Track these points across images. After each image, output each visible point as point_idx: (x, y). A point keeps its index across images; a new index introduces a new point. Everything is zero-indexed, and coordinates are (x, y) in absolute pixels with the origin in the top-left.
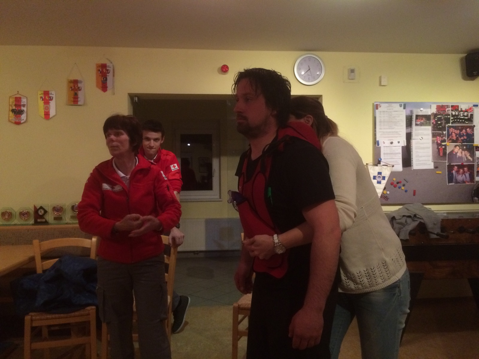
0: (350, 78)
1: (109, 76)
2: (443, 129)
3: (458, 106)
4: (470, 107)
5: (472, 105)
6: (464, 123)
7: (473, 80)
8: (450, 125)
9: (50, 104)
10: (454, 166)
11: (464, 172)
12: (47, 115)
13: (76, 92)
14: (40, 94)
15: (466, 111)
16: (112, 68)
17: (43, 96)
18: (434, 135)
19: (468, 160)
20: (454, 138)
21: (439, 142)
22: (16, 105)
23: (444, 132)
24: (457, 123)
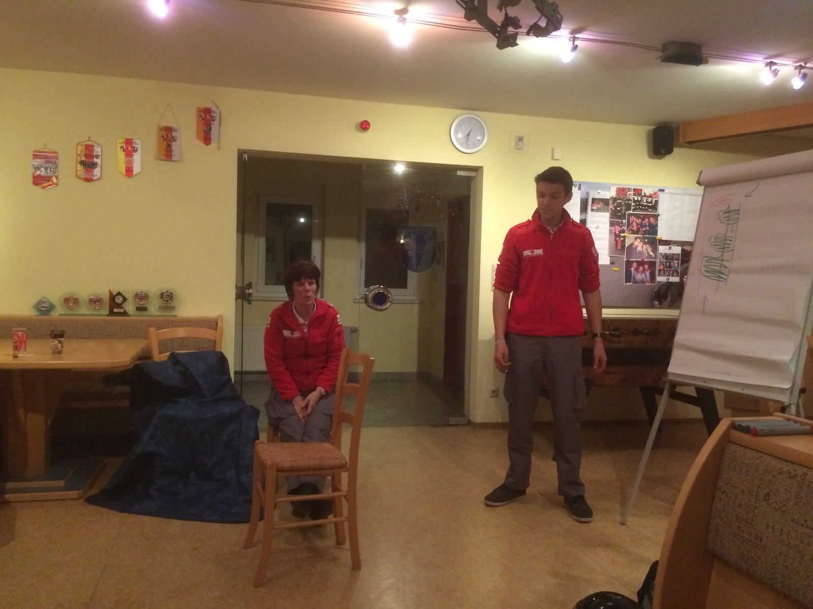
0: (517, 147)
1: (213, 124)
2: (623, 217)
3: (641, 190)
4: (655, 192)
5: (658, 190)
6: (647, 210)
7: (660, 158)
8: (631, 212)
9: (134, 157)
10: (633, 262)
11: (644, 271)
12: (129, 171)
13: (169, 143)
14: (120, 142)
15: (650, 196)
16: (218, 114)
17: (124, 145)
18: (612, 224)
19: (650, 256)
20: (635, 228)
21: (617, 232)
22: (86, 156)
23: (624, 221)
24: (639, 210)
